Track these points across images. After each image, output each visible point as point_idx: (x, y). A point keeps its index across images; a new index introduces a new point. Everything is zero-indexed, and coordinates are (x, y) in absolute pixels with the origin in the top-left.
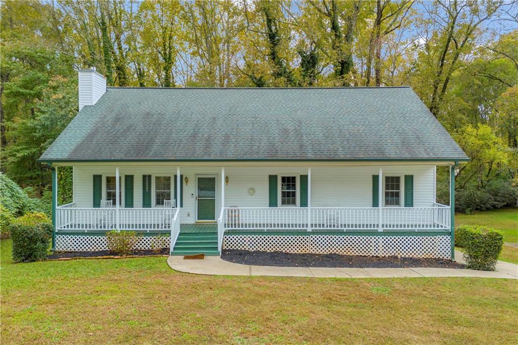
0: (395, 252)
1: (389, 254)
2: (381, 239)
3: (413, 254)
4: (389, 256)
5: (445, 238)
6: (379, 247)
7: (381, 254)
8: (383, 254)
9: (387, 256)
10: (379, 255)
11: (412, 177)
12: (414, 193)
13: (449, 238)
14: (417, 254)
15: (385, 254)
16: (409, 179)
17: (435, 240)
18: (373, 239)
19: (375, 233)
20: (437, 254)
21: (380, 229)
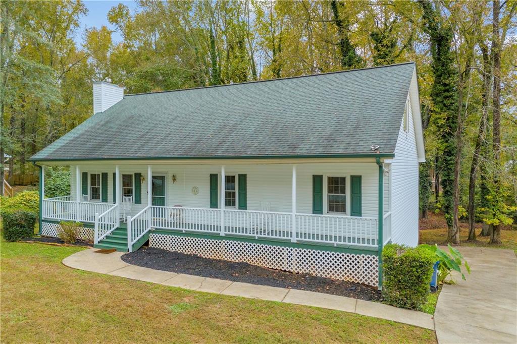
0: (310, 269)
1: (303, 270)
2: (294, 251)
3: (331, 274)
4: (303, 273)
5: (371, 258)
6: (292, 261)
7: (294, 269)
8: (296, 269)
9: (300, 272)
10: (292, 271)
11: (360, 177)
12: (362, 198)
13: (377, 258)
14: (336, 275)
15: (298, 270)
16: (357, 180)
17: (358, 260)
18: (286, 250)
19: (288, 244)
20: (361, 278)
21: (294, 240)
